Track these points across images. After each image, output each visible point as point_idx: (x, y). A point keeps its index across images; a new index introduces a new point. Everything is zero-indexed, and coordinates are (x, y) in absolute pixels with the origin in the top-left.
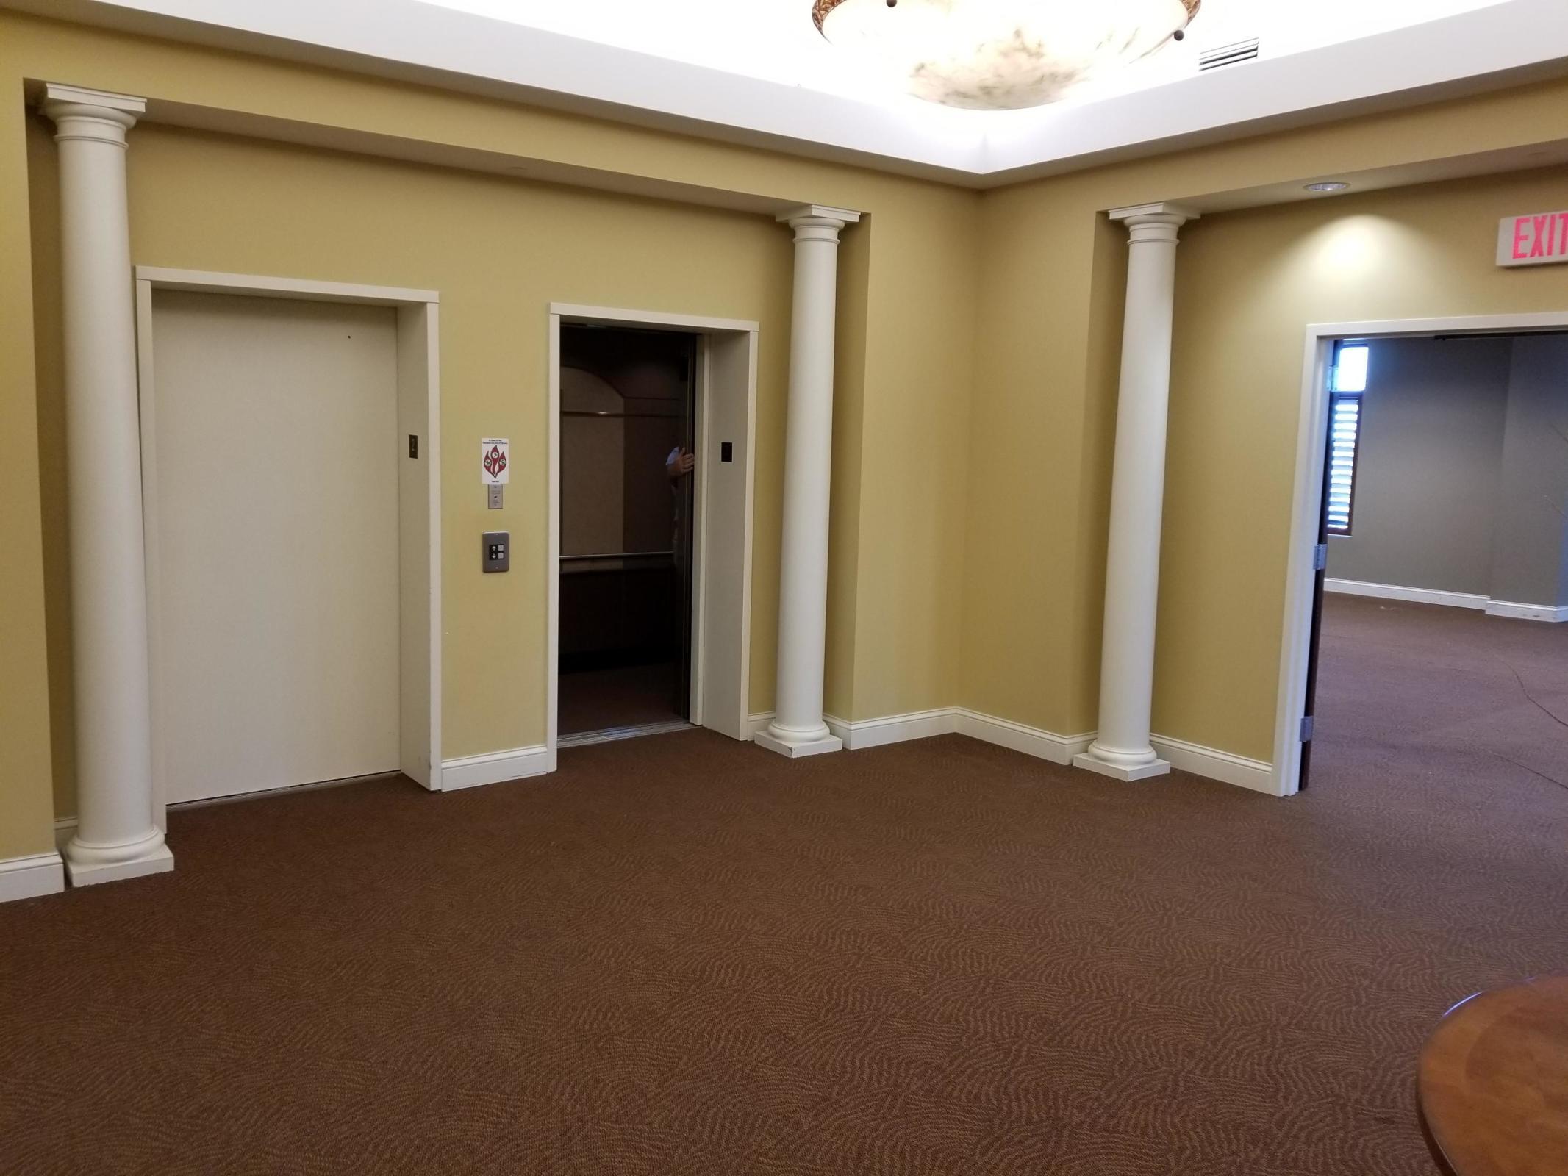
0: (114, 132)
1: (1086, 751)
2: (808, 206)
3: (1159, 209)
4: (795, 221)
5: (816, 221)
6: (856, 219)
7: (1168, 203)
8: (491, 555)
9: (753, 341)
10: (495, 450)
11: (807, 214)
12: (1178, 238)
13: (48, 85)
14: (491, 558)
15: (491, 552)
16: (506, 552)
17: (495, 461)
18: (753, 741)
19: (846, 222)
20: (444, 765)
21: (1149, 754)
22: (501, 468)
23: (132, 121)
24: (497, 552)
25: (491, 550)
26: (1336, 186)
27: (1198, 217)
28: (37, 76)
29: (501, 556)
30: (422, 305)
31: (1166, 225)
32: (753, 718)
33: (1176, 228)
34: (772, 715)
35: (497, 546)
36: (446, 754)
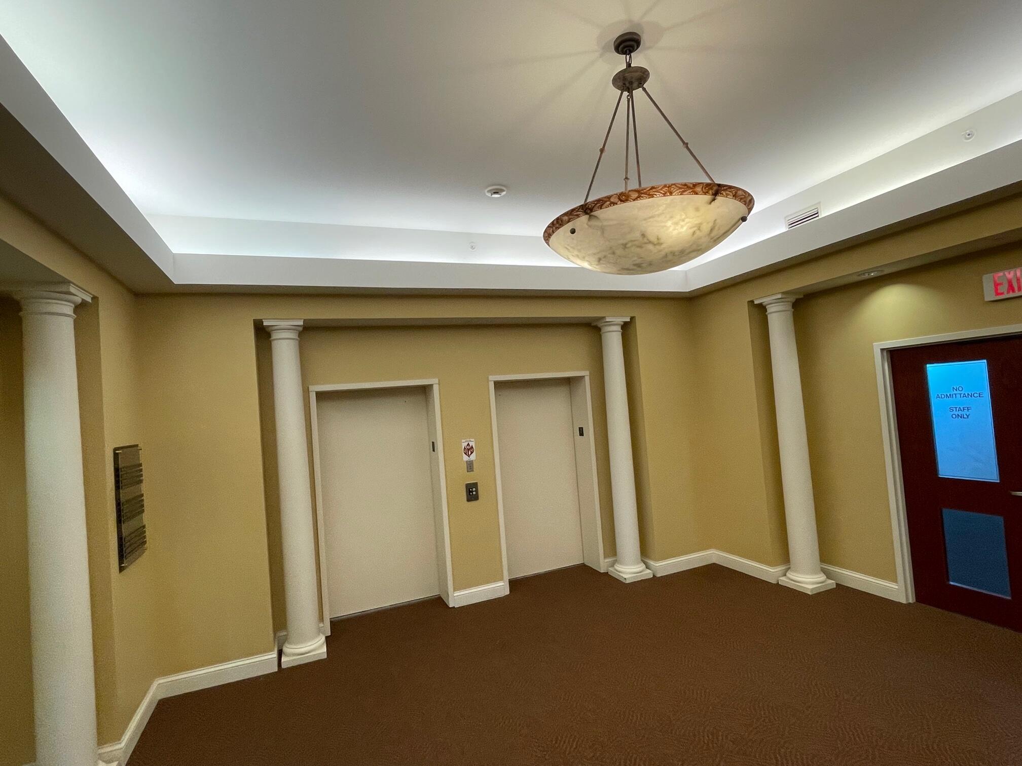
0: (293, 335)
1: (785, 575)
2: (603, 318)
3: (779, 296)
4: (600, 324)
5: (610, 324)
6: (628, 320)
7: (783, 293)
8: (470, 493)
9: (587, 379)
10: (468, 445)
11: (605, 321)
12: (793, 308)
13: (263, 320)
14: (470, 494)
15: (470, 492)
16: (477, 491)
17: (469, 450)
18: (608, 573)
19: (624, 322)
20: (455, 595)
21: (822, 577)
22: (472, 453)
23: (301, 329)
24: (472, 492)
25: (469, 490)
26: (876, 272)
27: (802, 296)
28: (259, 318)
29: (474, 493)
30: (431, 386)
31: (786, 303)
32: (606, 561)
33: (791, 304)
34: (614, 559)
35: (472, 489)
36: (455, 589)
